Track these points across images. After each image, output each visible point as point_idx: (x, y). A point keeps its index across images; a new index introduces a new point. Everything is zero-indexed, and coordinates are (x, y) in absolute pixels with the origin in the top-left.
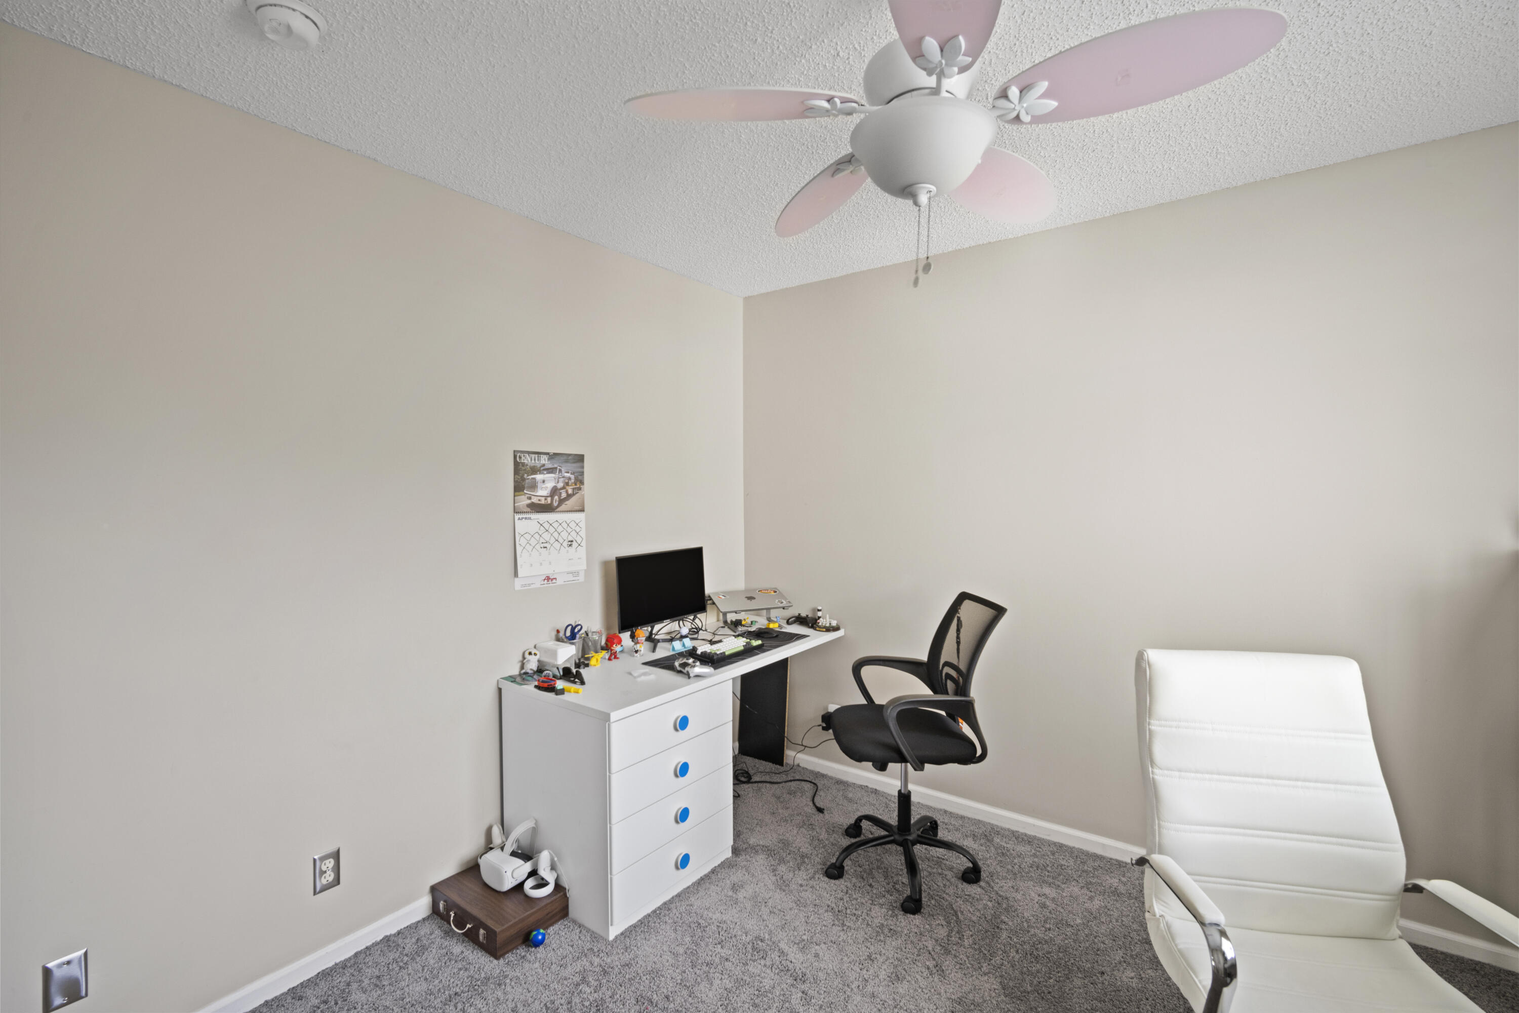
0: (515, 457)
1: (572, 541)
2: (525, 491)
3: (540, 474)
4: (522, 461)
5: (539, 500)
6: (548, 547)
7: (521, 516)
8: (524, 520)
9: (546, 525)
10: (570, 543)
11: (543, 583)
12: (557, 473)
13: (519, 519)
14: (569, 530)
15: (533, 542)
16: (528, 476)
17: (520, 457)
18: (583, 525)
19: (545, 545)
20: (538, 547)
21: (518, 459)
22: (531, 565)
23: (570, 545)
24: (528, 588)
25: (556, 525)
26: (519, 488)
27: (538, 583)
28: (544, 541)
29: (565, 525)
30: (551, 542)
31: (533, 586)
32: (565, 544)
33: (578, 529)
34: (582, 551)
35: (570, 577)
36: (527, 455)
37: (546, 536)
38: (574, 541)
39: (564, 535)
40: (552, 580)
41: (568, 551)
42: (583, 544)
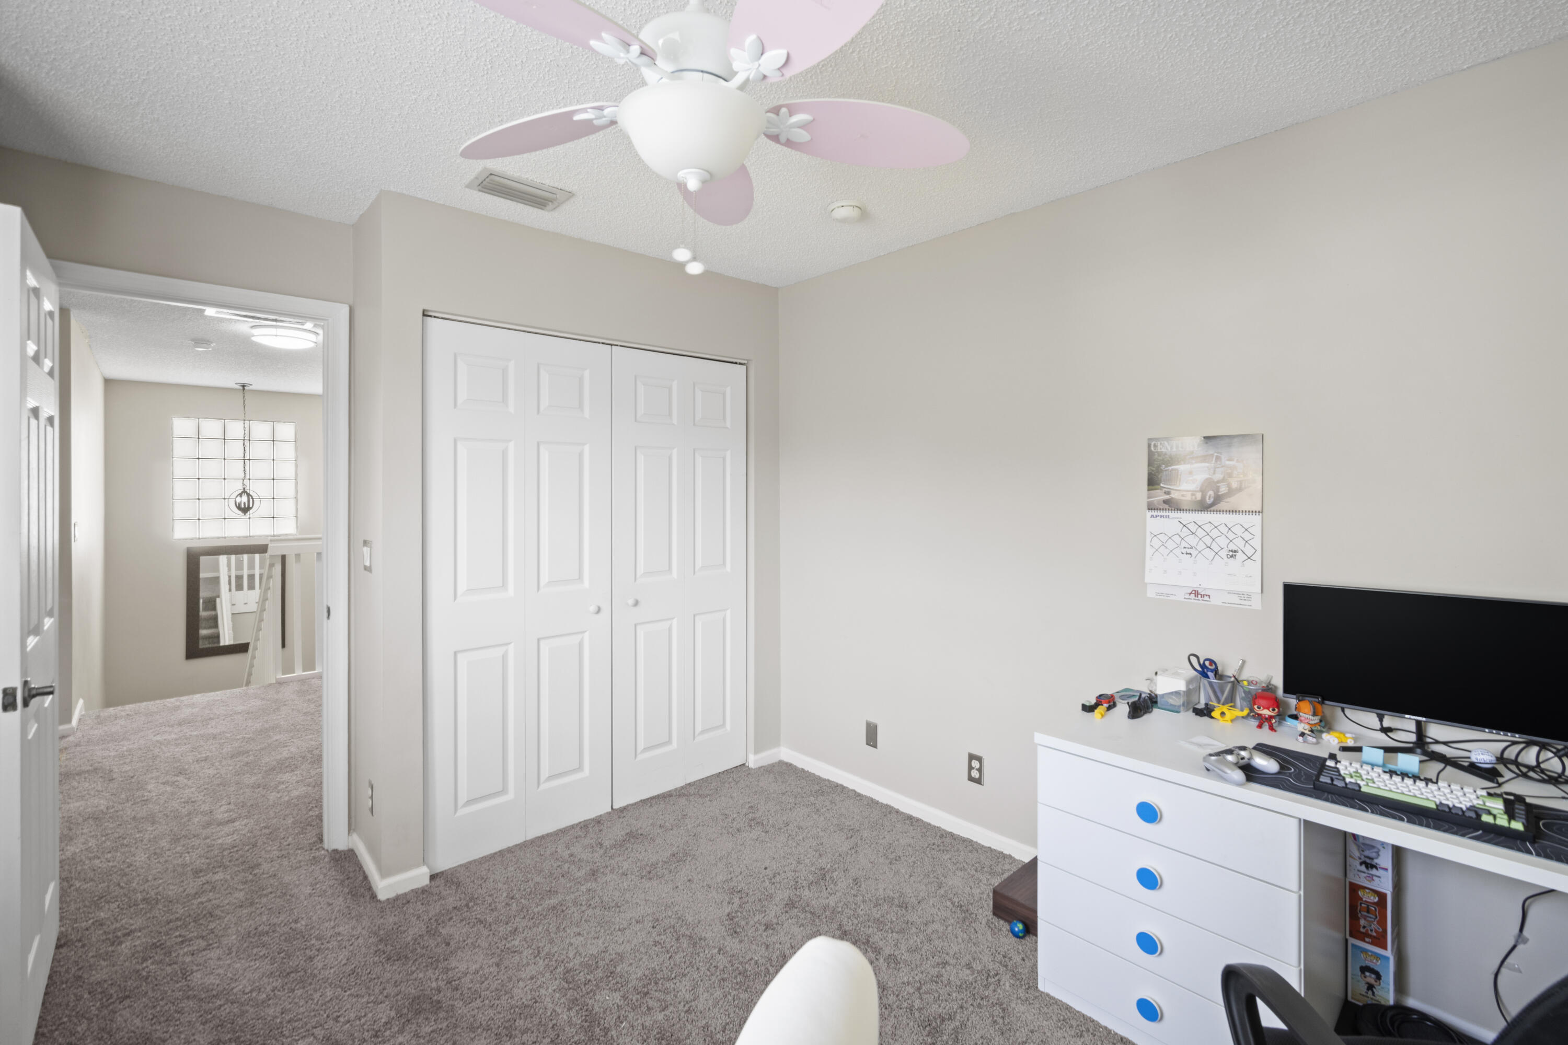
0: (1149, 446)
1: (1235, 551)
2: (1162, 485)
3: (1185, 464)
4: (1159, 450)
5: (1183, 496)
6: (1194, 555)
7: (1155, 513)
8: (1158, 518)
9: (1193, 527)
10: (1231, 553)
11: (1187, 596)
12: (1214, 462)
13: (1152, 516)
14: (1231, 536)
15: (1171, 545)
16: (1166, 467)
17: (1155, 446)
18: (1257, 531)
19: (1189, 551)
20: (1178, 551)
21: (1152, 449)
22: (1165, 572)
23: (1232, 556)
24: (1165, 598)
25: (1206, 527)
26: (1153, 482)
27: (1180, 596)
28: (1187, 546)
29: (1223, 529)
30: (1199, 548)
31: (1172, 598)
32: (1223, 553)
33: (1247, 536)
34: (1254, 568)
35: (1236, 599)
36: (1166, 442)
37: (1192, 540)
38: (1240, 551)
39: (1223, 541)
40: (1202, 596)
41: (1227, 563)
42: (1257, 557)
